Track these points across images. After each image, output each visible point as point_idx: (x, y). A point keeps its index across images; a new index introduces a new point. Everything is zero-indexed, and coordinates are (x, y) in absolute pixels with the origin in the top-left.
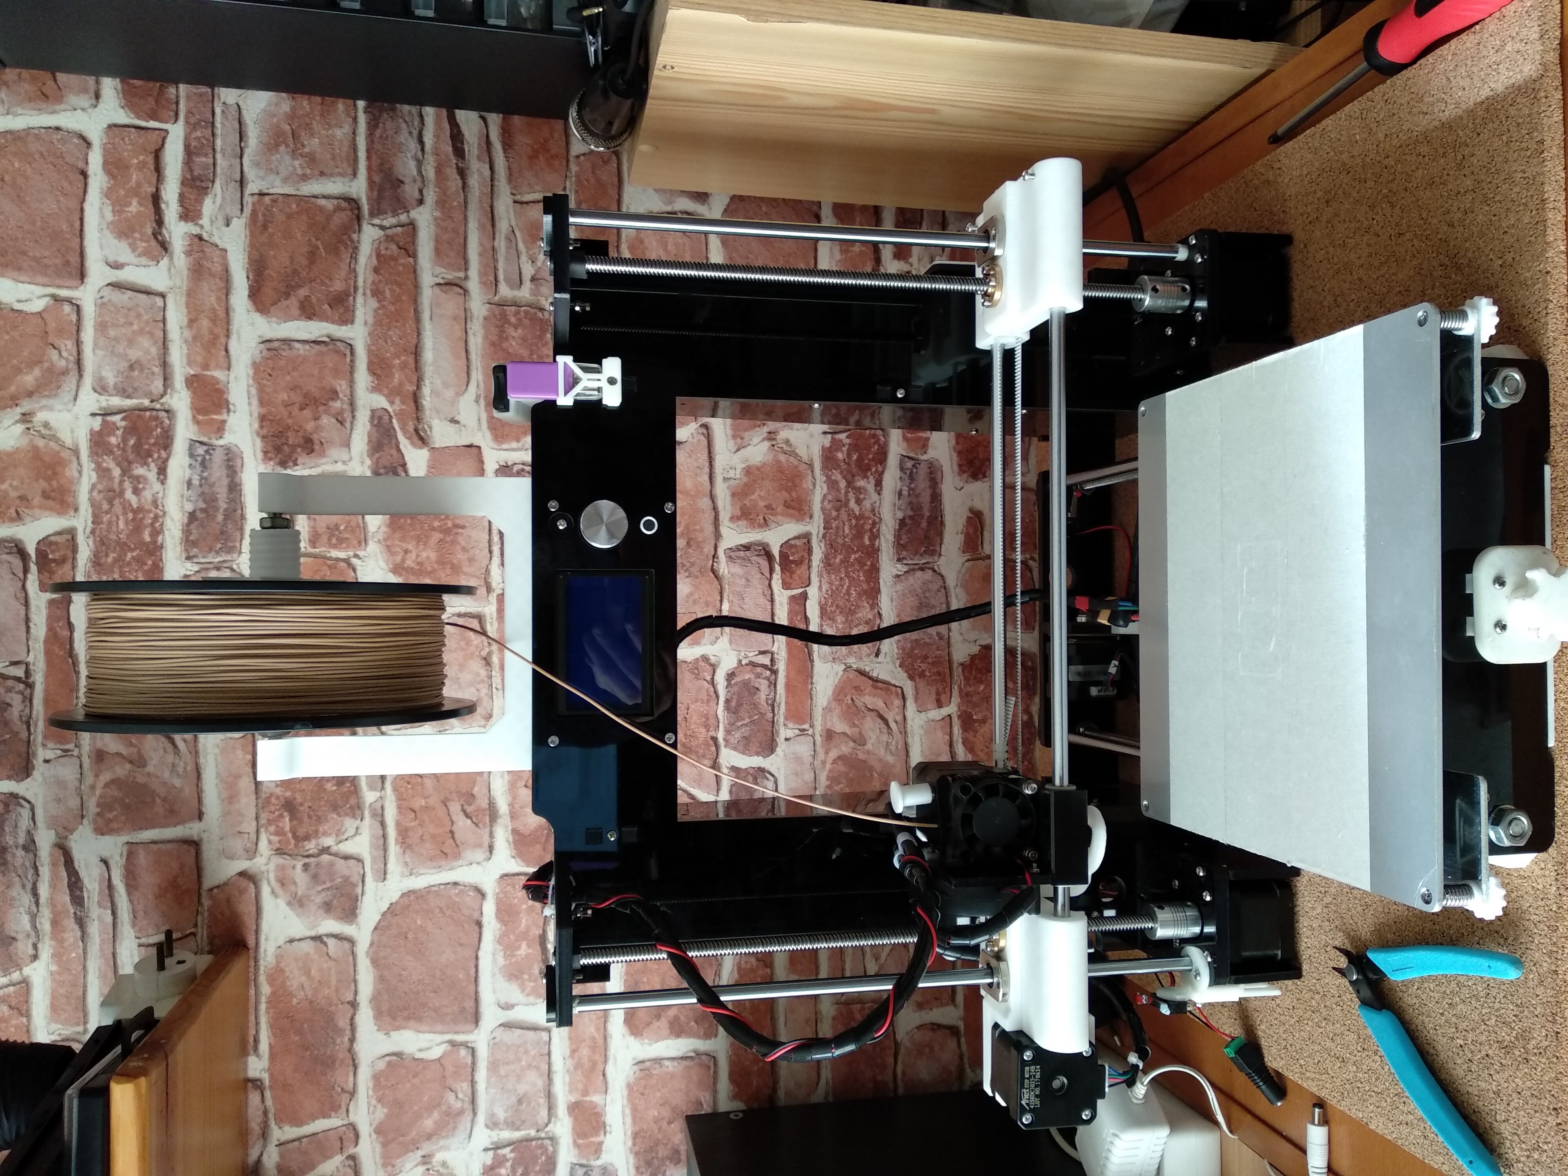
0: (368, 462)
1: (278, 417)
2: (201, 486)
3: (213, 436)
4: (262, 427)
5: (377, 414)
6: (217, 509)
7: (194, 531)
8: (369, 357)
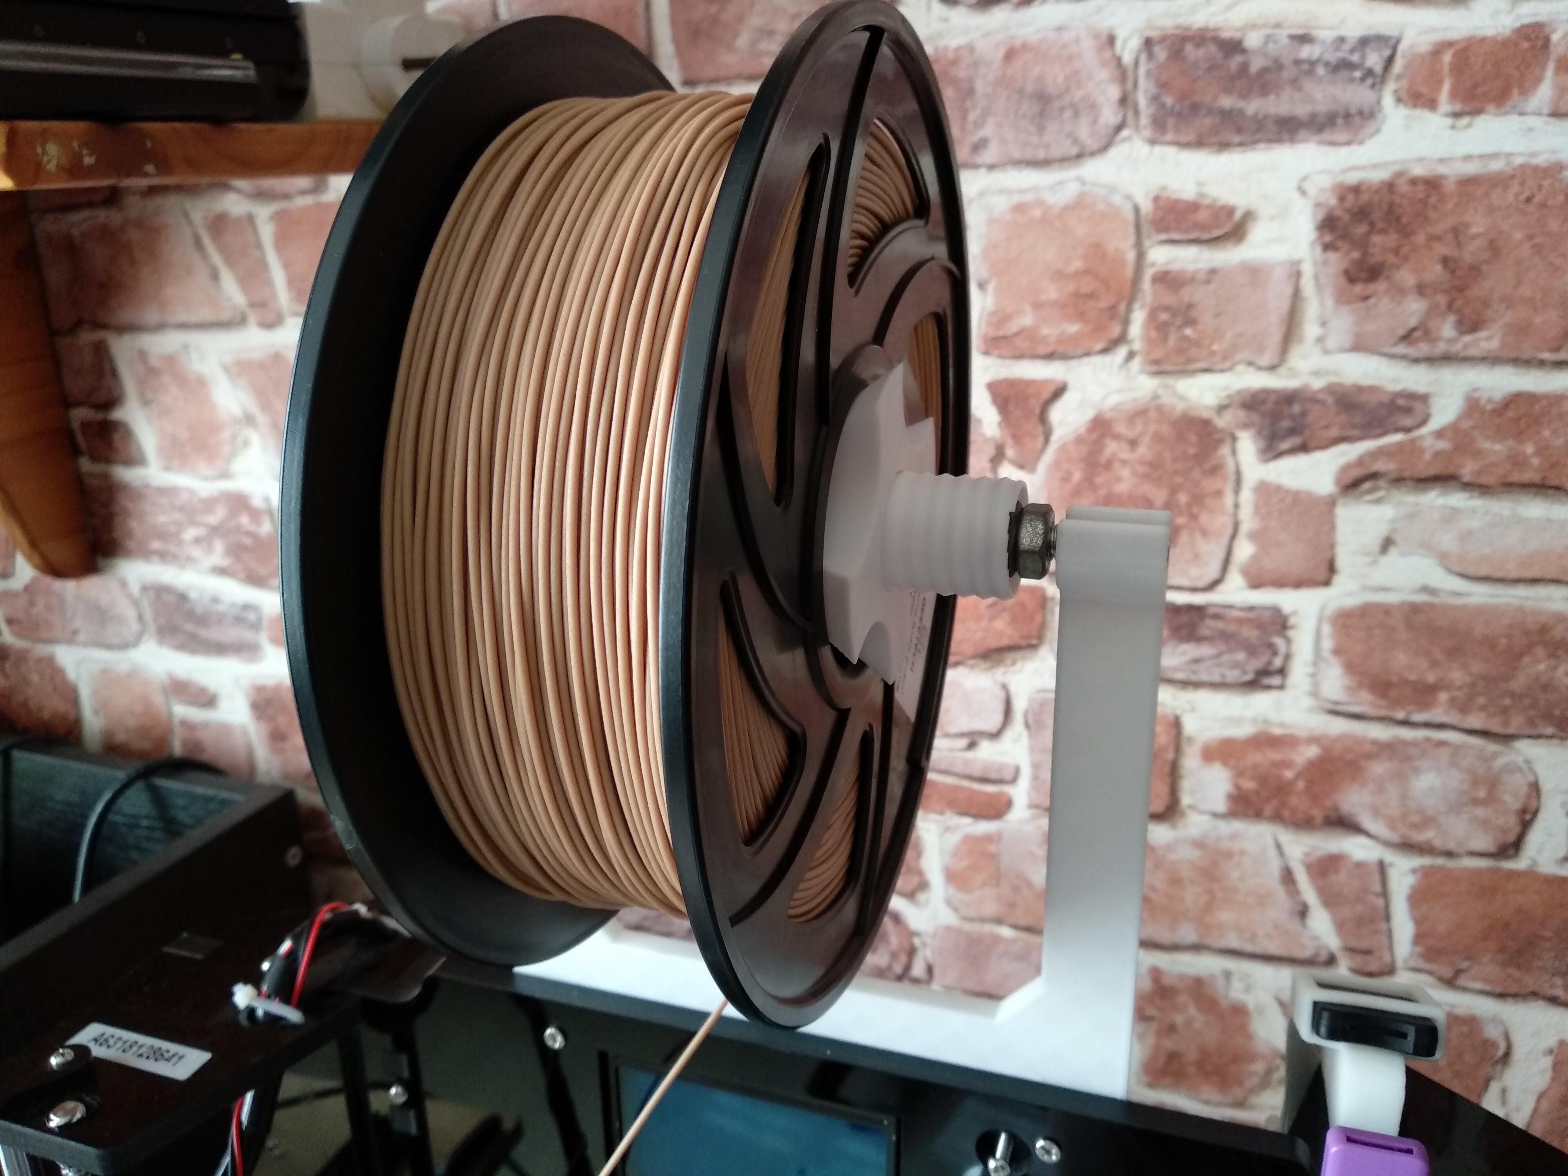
0: (1317, 384)
1: (1432, 214)
2: (1297, 62)
3: (1404, 83)
4: (1414, 182)
5: (1418, 406)
6: (1244, 95)
7: (1201, 52)
8: (1546, 396)
